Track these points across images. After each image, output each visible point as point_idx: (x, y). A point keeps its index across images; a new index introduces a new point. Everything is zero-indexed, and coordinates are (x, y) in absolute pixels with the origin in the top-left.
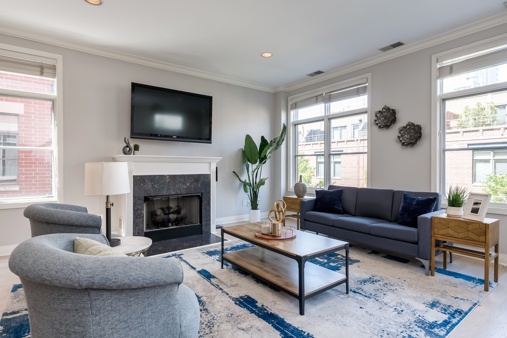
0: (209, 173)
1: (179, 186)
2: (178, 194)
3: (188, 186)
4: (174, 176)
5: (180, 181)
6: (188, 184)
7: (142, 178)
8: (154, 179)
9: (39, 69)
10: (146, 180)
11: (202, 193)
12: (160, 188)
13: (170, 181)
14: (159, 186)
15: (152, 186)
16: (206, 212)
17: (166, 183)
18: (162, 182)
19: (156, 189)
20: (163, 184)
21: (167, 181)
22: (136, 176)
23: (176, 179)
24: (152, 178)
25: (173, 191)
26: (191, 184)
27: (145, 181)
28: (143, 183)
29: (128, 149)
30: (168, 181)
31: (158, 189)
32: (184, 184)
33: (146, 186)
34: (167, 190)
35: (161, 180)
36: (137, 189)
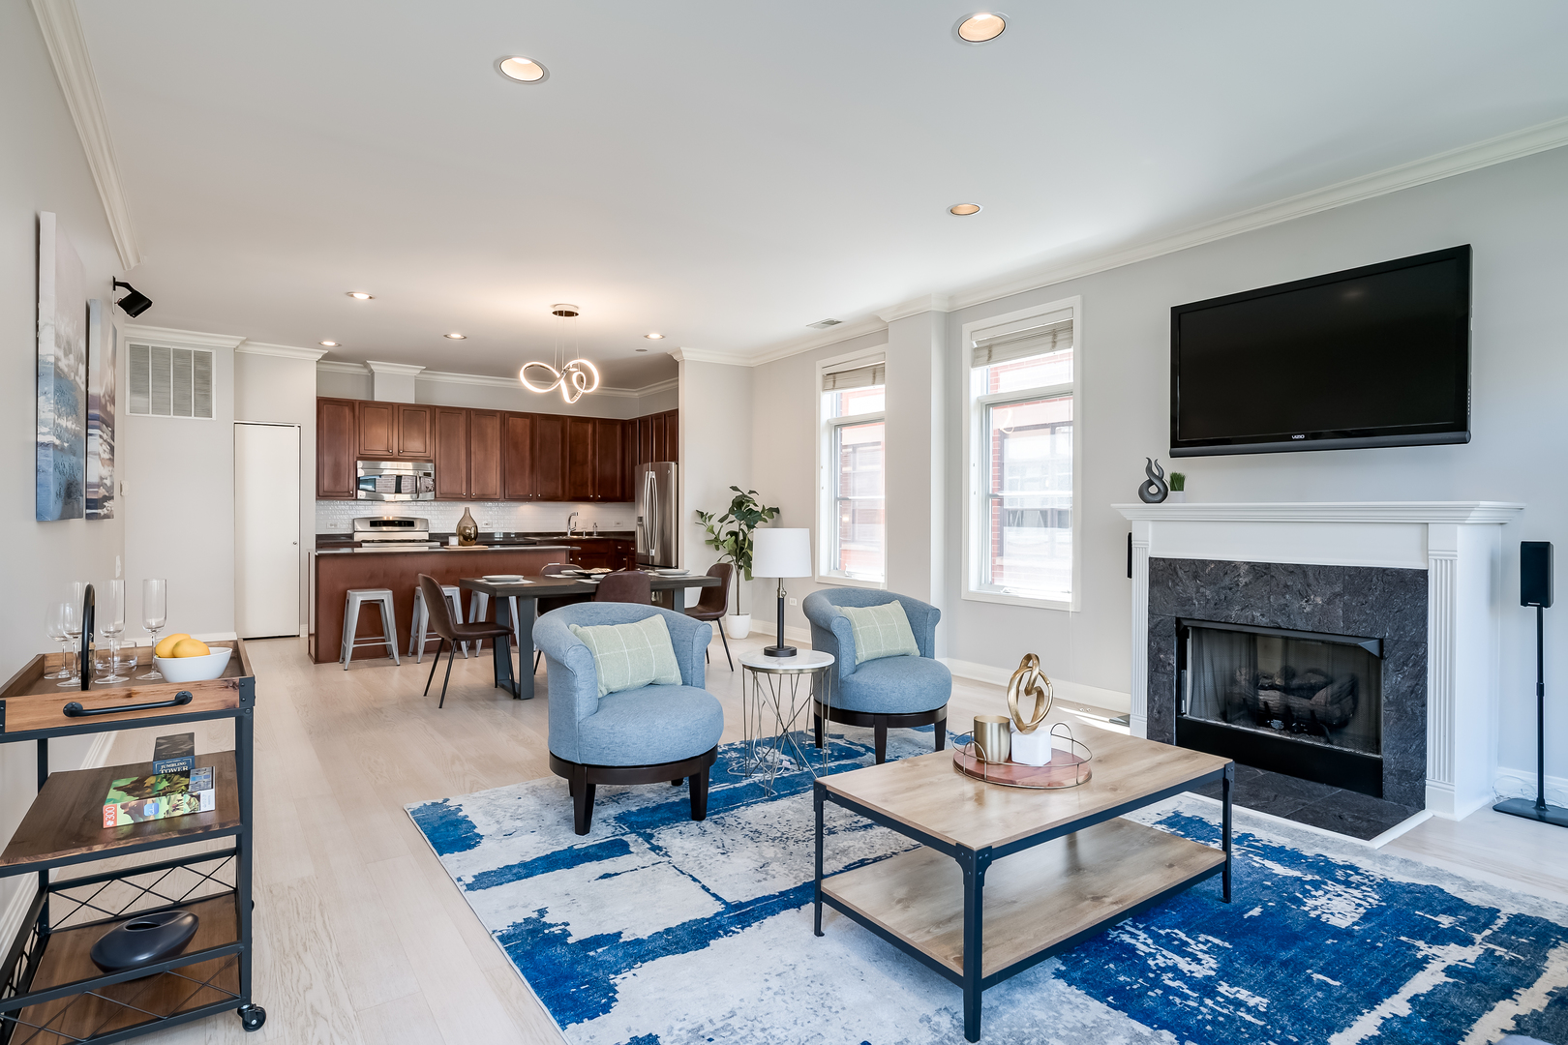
0: (1421, 566)
1: (1283, 601)
2: (1280, 628)
3: (1317, 604)
4: (1266, 568)
5: (1286, 586)
6: (1319, 600)
7: (1170, 565)
8: (1203, 570)
9: (1050, 338)
10: (1180, 573)
11: (1381, 641)
12: (1220, 600)
13: (1250, 583)
14: (1218, 593)
15: (1198, 592)
16: (1399, 719)
17: (1238, 585)
18: (1227, 581)
19: (1208, 601)
20: (1230, 589)
21: (1243, 581)
22: (1156, 559)
23: (1273, 577)
24: (1197, 569)
25: (1262, 615)
26: (1329, 602)
27: (1177, 573)
28: (1173, 581)
29: (1153, 490)
30: (1247, 580)
31: (1213, 602)
32: (1303, 595)
33: (1179, 589)
34: (1242, 609)
35: (1222, 574)
36: (1158, 595)
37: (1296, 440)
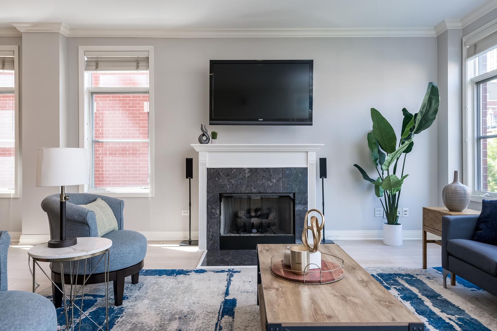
0: (305, 166)
1: (262, 182)
2: (261, 193)
3: (274, 182)
4: (256, 170)
5: (263, 176)
6: (274, 181)
7: (217, 171)
8: (231, 172)
9: (135, 64)
10: (221, 174)
11: (294, 194)
12: (238, 184)
13: (250, 176)
14: (237, 181)
15: (229, 181)
16: (300, 220)
17: (245, 177)
18: (241, 176)
19: (233, 185)
20: (242, 179)
21: (247, 175)
22: (210, 168)
23: (258, 173)
24: (229, 172)
25: (255, 188)
26: (278, 181)
27: (220, 174)
28: (218, 178)
29: (204, 138)
30: (248, 175)
31: (235, 185)
32: (269, 179)
33: (221, 181)
34: (247, 187)
35: (239, 173)
36: (211, 184)
37: (260, 121)
